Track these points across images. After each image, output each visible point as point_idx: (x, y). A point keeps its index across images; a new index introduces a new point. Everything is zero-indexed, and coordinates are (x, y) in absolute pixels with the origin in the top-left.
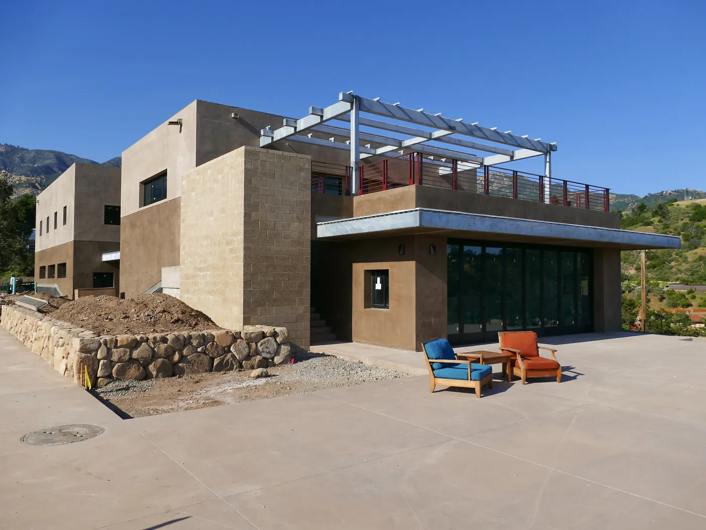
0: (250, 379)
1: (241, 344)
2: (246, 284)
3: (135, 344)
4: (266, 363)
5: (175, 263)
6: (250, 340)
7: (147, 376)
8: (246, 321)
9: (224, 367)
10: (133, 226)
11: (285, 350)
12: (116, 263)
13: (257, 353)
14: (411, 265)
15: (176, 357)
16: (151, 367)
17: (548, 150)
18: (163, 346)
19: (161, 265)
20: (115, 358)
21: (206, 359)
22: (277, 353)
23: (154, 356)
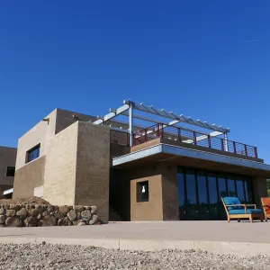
1: (73, 212)
2: (77, 186)
3: (18, 208)
6: (77, 211)
7: (23, 225)
10: (21, 174)
12: (11, 194)
13: (81, 218)
14: (159, 177)
15: (39, 216)
16: (26, 221)
17: (226, 132)
18: (33, 210)
20: (7, 214)
21: (54, 219)
22: (91, 219)
23: (28, 215)
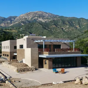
0: (31, 72)
1: (30, 69)
4: (33, 70)
5: (24, 58)
8: (31, 66)
9: (29, 71)
10: (19, 51)
11: (35, 69)
12: (16, 55)
14: (48, 60)
15: (24, 70)
19: (23, 58)
20: (19, 70)
21: (27, 70)
23: (22, 70)
